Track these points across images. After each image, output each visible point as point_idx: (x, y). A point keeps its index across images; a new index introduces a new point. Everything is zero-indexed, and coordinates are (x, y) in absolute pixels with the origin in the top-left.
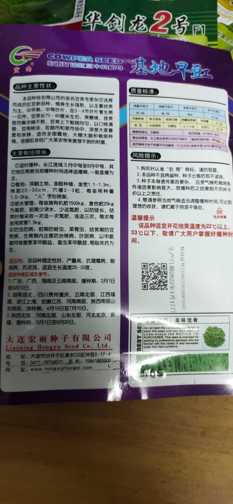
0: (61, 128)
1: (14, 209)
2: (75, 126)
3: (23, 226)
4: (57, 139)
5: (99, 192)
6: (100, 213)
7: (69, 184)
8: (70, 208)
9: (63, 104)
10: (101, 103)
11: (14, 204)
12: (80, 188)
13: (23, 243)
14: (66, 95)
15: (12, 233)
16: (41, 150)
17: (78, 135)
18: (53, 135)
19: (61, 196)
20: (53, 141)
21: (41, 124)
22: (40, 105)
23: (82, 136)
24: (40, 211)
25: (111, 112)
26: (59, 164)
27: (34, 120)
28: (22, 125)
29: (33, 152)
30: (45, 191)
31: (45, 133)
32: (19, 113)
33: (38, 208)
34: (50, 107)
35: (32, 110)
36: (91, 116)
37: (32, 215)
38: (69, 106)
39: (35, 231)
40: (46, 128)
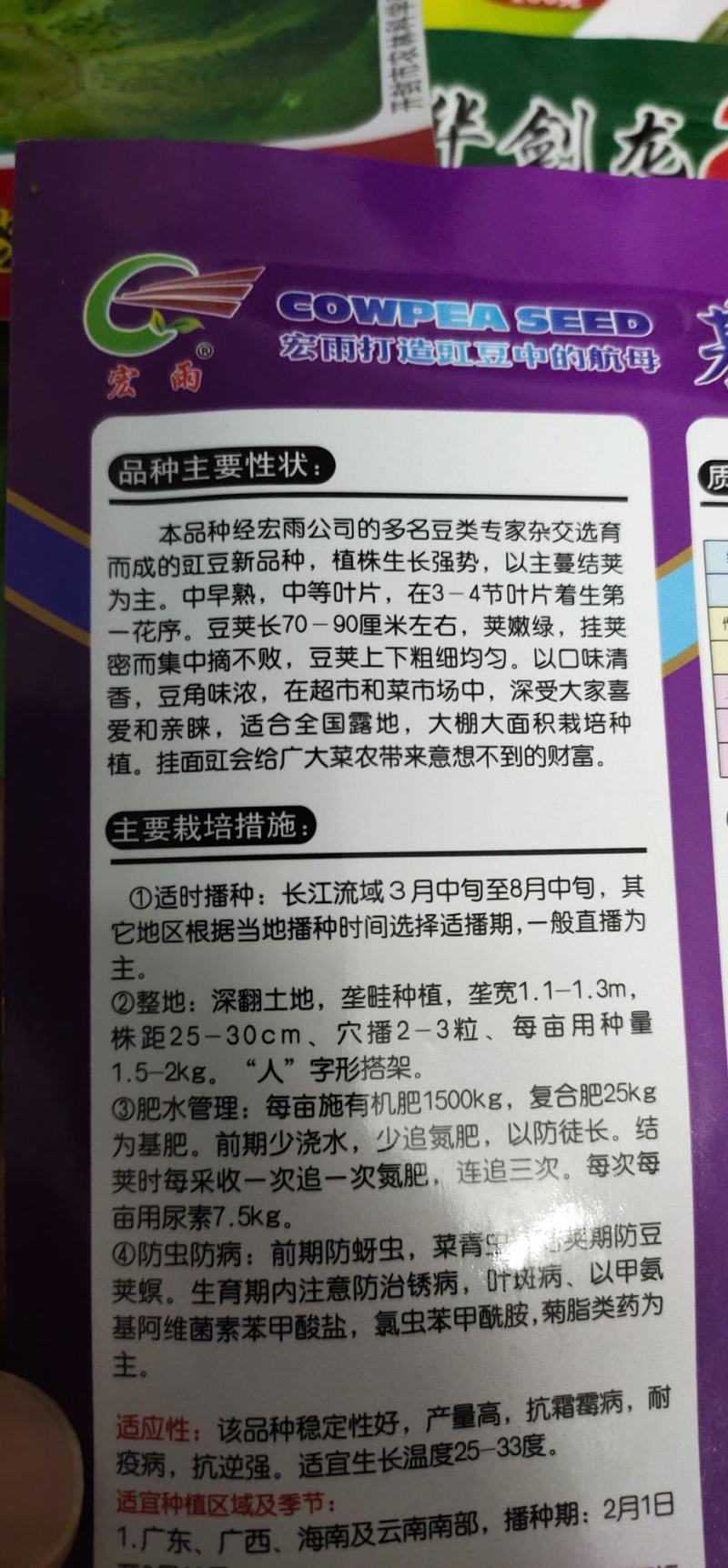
0: (369, 687)
1: (133, 1139)
2: (437, 674)
3: (185, 1236)
4: (347, 749)
5: (575, 1028)
6: (587, 1148)
7: (422, 995)
8: (434, 1130)
9: (369, 559)
10: (564, 547)
11: (130, 1108)
12: (477, 1012)
13: (188, 1330)
14: (382, 510)
15: (124, 1273)
16: (265, 811)
17: (454, 721)
18: (325, 732)
19: (383, 1063)
20: (329, 763)
21: (260, 668)
22: (251, 570)
23: (474, 727)
24: (272, 1155)
25: (613, 594)
26: (366, 889)
27: (222, 651)
28: (160, 673)
29: (226, 824)
30: (298, 1041)
31: (286, 719)
32: (144, 609)
33: (264, 1134)
34: (304, 576)
35: (211, 594)
36: (514, 616)
37: (233, 1176)
38: (403, 570)
39: (250, 1263)
40: (288, 692)
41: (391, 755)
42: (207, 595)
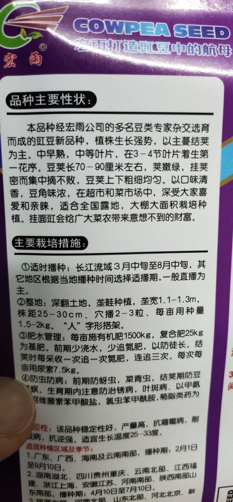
0: (108, 192)
1: (27, 345)
2: (134, 186)
3: (45, 374)
4: (100, 215)
5: (177, 312)
6: (178, 350)
7: (125, 302)
8: (127, 345)
9: (109, 140)
10: (186, 134)
11: (25, 335)
12: (144, 307)
13: (47, 401)
14: (115, 119)
16: (69, 238)
17: (140, 204)
18: (91, 209)
19: (110, 324)
20: (93, 221)
21: (67, 184)
22: (63, 144)
23: (147, 206)
24: (73, 352)
25: (204, 154)
26: (106, 266)
27: (53, 176)
28: (29, 184)
29: (55, 242)
30: (82, 317)
31: (77, 204)
32: (23, 158)
33: (70, 346)
34: (84, 147)
35: (48, 153)
36: (165, 163)
37: (60, 358)
38: (123, 145)
39: (66, 383)
40: (78, 194)
41: (116, 217)
42: (46, 154)
